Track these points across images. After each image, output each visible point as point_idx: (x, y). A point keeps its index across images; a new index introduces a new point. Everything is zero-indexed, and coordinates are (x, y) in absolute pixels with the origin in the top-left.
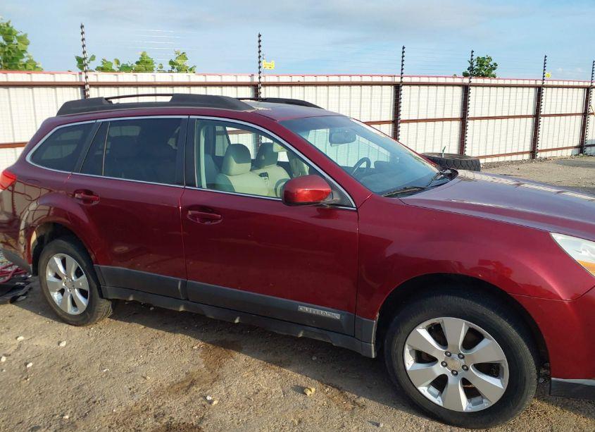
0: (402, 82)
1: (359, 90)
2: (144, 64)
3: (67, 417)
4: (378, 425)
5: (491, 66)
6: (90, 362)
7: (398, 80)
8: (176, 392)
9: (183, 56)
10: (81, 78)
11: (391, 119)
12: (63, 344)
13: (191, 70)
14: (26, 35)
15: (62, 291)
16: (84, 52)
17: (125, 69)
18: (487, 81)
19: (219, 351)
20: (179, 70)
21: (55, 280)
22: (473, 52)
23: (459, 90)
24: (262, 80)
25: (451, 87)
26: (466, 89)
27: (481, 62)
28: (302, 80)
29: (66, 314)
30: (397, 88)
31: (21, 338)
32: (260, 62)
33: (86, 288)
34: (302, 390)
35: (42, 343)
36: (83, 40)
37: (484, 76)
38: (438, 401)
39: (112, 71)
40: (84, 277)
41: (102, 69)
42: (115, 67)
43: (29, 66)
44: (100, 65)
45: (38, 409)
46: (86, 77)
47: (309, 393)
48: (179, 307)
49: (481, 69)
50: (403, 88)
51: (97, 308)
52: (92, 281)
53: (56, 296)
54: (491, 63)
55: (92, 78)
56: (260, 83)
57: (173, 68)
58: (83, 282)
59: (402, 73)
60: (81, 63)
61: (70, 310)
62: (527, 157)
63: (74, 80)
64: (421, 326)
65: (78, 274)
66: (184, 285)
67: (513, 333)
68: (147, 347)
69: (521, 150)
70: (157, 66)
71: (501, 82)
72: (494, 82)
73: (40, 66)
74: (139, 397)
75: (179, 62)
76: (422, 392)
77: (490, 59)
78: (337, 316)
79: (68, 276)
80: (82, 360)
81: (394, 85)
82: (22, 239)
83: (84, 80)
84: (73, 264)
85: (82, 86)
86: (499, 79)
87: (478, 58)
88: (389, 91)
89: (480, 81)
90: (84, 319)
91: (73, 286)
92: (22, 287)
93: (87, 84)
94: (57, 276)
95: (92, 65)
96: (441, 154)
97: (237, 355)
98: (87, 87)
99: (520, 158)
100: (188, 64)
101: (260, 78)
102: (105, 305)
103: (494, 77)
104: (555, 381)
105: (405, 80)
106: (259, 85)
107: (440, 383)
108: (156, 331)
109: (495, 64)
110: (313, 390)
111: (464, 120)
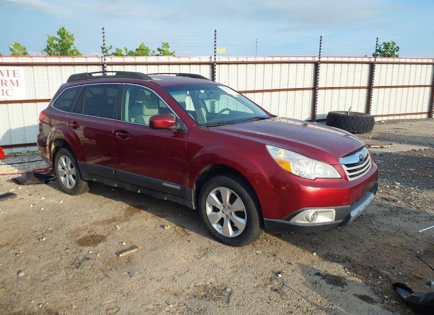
0: (319, 61)
1: (288, 67)
2: (142, 51)
3: (50, 229)
4: (190, 242)
5: (395, 49)
6: (70, 210)
7: (317, 59)
8: (104, 224)
9: (166, 45)
10: (102, 60)
11: (312, 87)
12: (61, 202)
13: (171, 54)
14: (73, 35)
15: (65, 176)
16: (104, 44)
17: (131, 54)
18: (391, 60)
19: (135, 209)
20: (164, 55)
21: (62, 170)
22: (377, 39)
23: (367, 67)
24: (217, 60)
25: (360, 65)
26: (372, 65)
27: (387, 46)
28: (245, 60)
29: (67, 188)
30: (316, 65)
31: (43, 198)
32: (215, 48)
33: (75, 174)
34: (163, 227)
35: (52, 201)
36: (104, 37)
37: (389, 56)
38: (220, 232)
39: (122, 55)
40: (74, 168)
41: (116, 55)
42: (124, 53)
43: (75, 53)
44: (115, 52)
45: (39, 225)
46: (105, 59)
47: (166, 228)
48: (114, 184)
49: (387, 51)
50: (321, 65)
51: (79, 185)
52: (77, 171)
53: (62, 179)
54: (395, 47)
55: (108, 60)
56: (215, 62)
57: (161, 53)
58: (73, 171)
59: (320, 55)
60: (104, 50)
61: (69, 187)
62: (425, 116)
63: (98, 61)
64: (212, 192)
65: (72, 167)
66: (115, 171)
67: (246, 194)
68: (101, 206)
69: (419, 111)
70: (151, 52)
71: (403, 60)
72: (396, 60)
73: (81, 53)
74: (86, 224)
75: (164, 49)
76: (214, 226)
77: (394, 43)
78: (178, 188)
79: (68, 168)
80: (66, 209)
81: (314, 63)
82: (47, 147)
83: (104, 61)
84: (69, 162)
85: (102, 65)
86: (401, 58)
87: (384, 43)
88: (310, 67)
89: (385, 60)
90: (74, 192)
91: (70, 173)
92: (53, 177)
93: (105, 63)
94: (63, 168)
95: (110, 52)
96: (347, 112)
97: (143, 211)
98: (105, 65)
99: (418, 117)
100: (170, 50)
101: (215, 59)
102: (84, 184)
103: (397, 56)
104: (266, 220)
105: (322, 59)
106: (215, 64)
107: (221, 222)
108: (109, 199)
109: (398, 47)
110: (169, 227)
111: (370, 88)
